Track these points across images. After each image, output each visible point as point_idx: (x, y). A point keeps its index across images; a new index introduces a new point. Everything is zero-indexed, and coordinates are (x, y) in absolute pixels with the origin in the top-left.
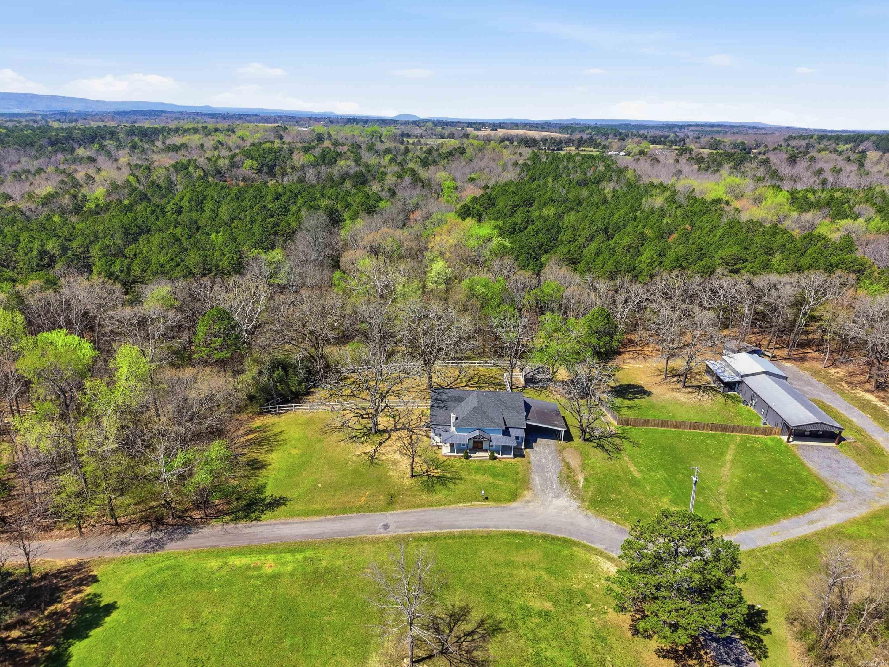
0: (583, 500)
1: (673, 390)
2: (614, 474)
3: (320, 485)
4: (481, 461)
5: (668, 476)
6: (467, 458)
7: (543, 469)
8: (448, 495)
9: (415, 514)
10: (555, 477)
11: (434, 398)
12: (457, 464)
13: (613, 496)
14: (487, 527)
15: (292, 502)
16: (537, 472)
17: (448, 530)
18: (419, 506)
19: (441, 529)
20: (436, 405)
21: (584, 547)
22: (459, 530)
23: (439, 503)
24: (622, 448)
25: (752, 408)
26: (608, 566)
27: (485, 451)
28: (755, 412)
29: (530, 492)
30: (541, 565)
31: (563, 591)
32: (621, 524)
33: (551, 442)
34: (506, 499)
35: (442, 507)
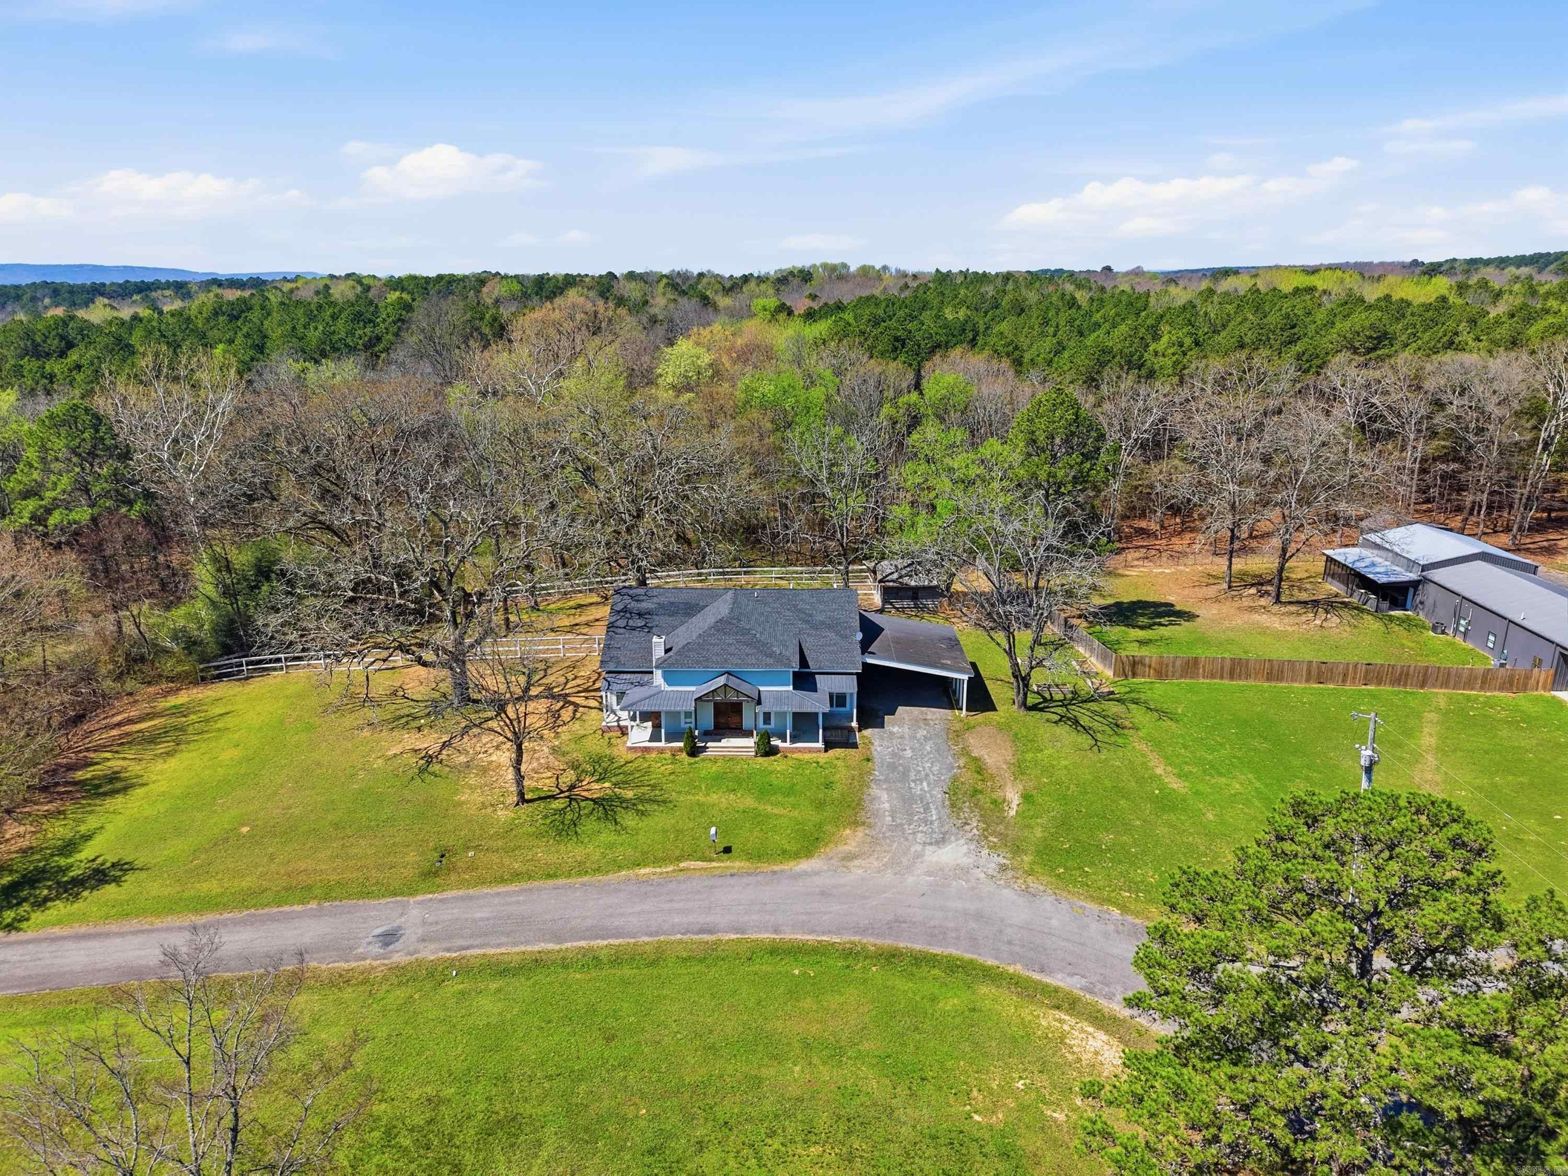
0: (1017, 850)
1: (1252, 609)
2: (1108, 784)
3: (245, 830)
4: (731, 759)
5: (1266, 785)
6: (694, 751)
7: (905, 775)
8: (611, 846)
9: (496, 900)
10: (938, 793)
11: (620, 607)
12: (660, 768)
13: (1108, 838)
14: (710, 932)
15: (143, 875)
16: (887, 780)
17: (583, 943)
18: (517, 876)
19: (559, 939)
20: (622, 623)
21: (1015, 982)
22: (616, 942)
23: (581, 869)
24: (1127, 723)
25: (1459, 639)
26: (1098, 1044)
27: (748, 734)
28: (1469, 645)
29: (861, 832)
30: (866, 1046)
31: (934, 1138)
32: (1137, 914)
33: (936, 715)
34: (784, 852)
35: (586, 879)
